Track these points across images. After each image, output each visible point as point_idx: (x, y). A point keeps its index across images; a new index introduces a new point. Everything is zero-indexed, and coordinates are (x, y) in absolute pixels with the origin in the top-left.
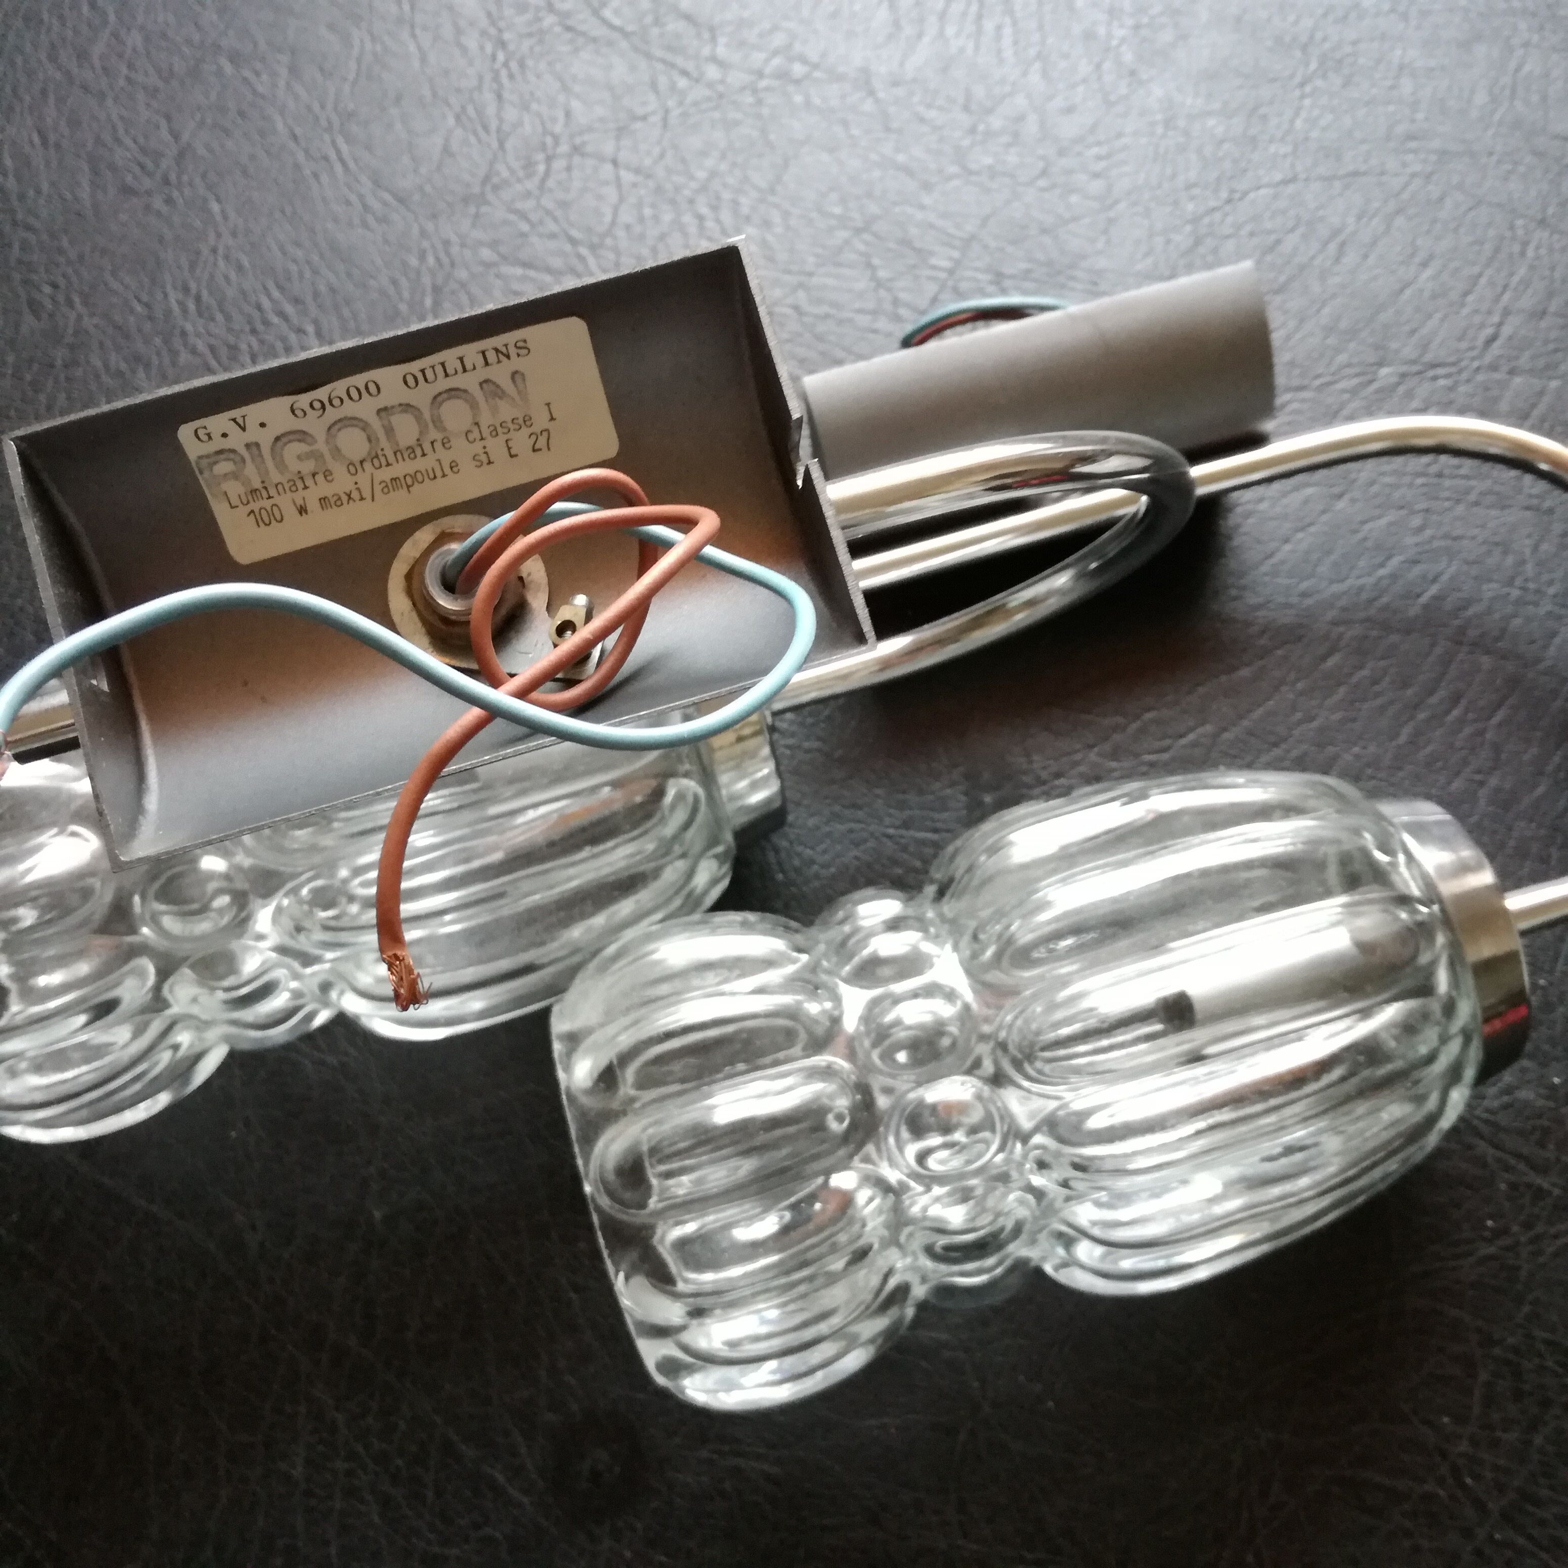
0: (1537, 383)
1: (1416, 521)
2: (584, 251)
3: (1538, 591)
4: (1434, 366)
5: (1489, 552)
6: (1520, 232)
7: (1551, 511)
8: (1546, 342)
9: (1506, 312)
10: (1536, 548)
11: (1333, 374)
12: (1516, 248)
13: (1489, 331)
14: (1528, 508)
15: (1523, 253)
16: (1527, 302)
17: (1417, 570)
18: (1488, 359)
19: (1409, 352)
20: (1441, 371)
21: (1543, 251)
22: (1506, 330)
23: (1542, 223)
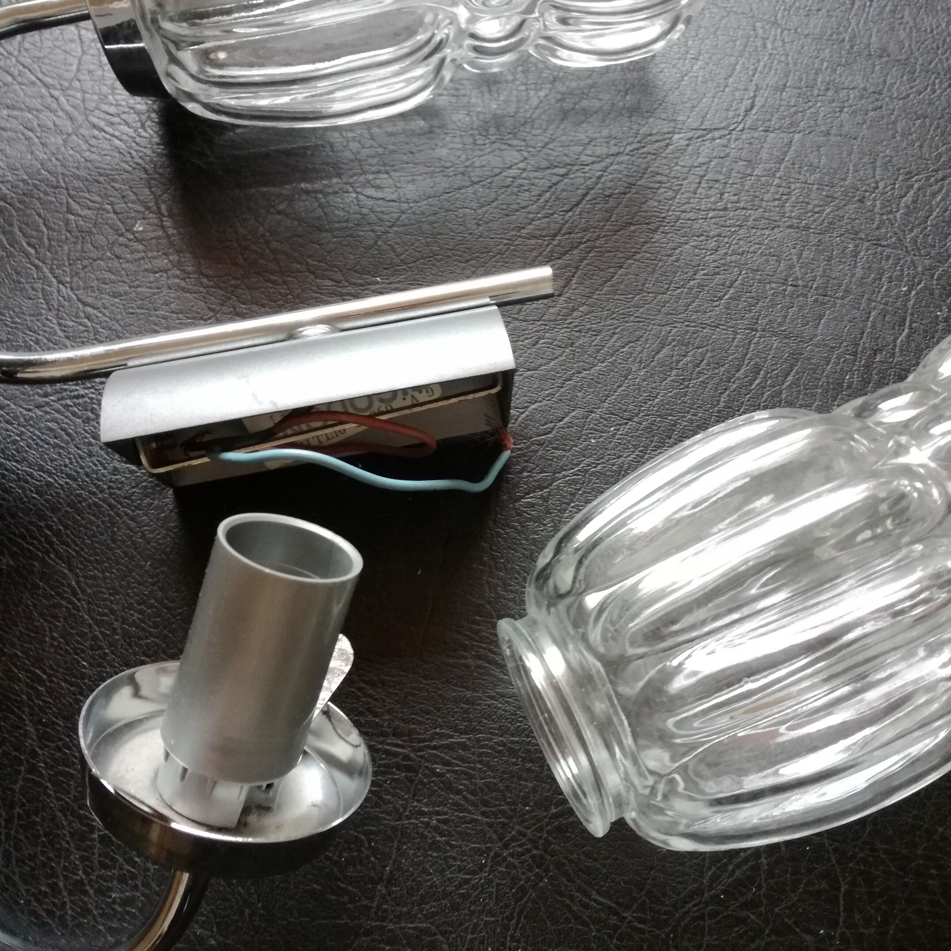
0: (786, 137)
1: (712, 244)
2: (56, 93)
3: (805, 286)
4: (710, 131)
5: (767, 261)
6: (760, 32)
7: (807, 228)
8: (789, 107)
9: (758, 88)
10: (800, 256)
11: (639, 142)
12: (759, 43)
13: (747, 103)
14: (790, 227)
15: (764, 46)
16: (772, 79)
17: (718, 279)
18: (749, 123)
19: (693, 122)
20: (716, 134)
21: (778, 43)
22: (759, 101)
23: (775, 23)
